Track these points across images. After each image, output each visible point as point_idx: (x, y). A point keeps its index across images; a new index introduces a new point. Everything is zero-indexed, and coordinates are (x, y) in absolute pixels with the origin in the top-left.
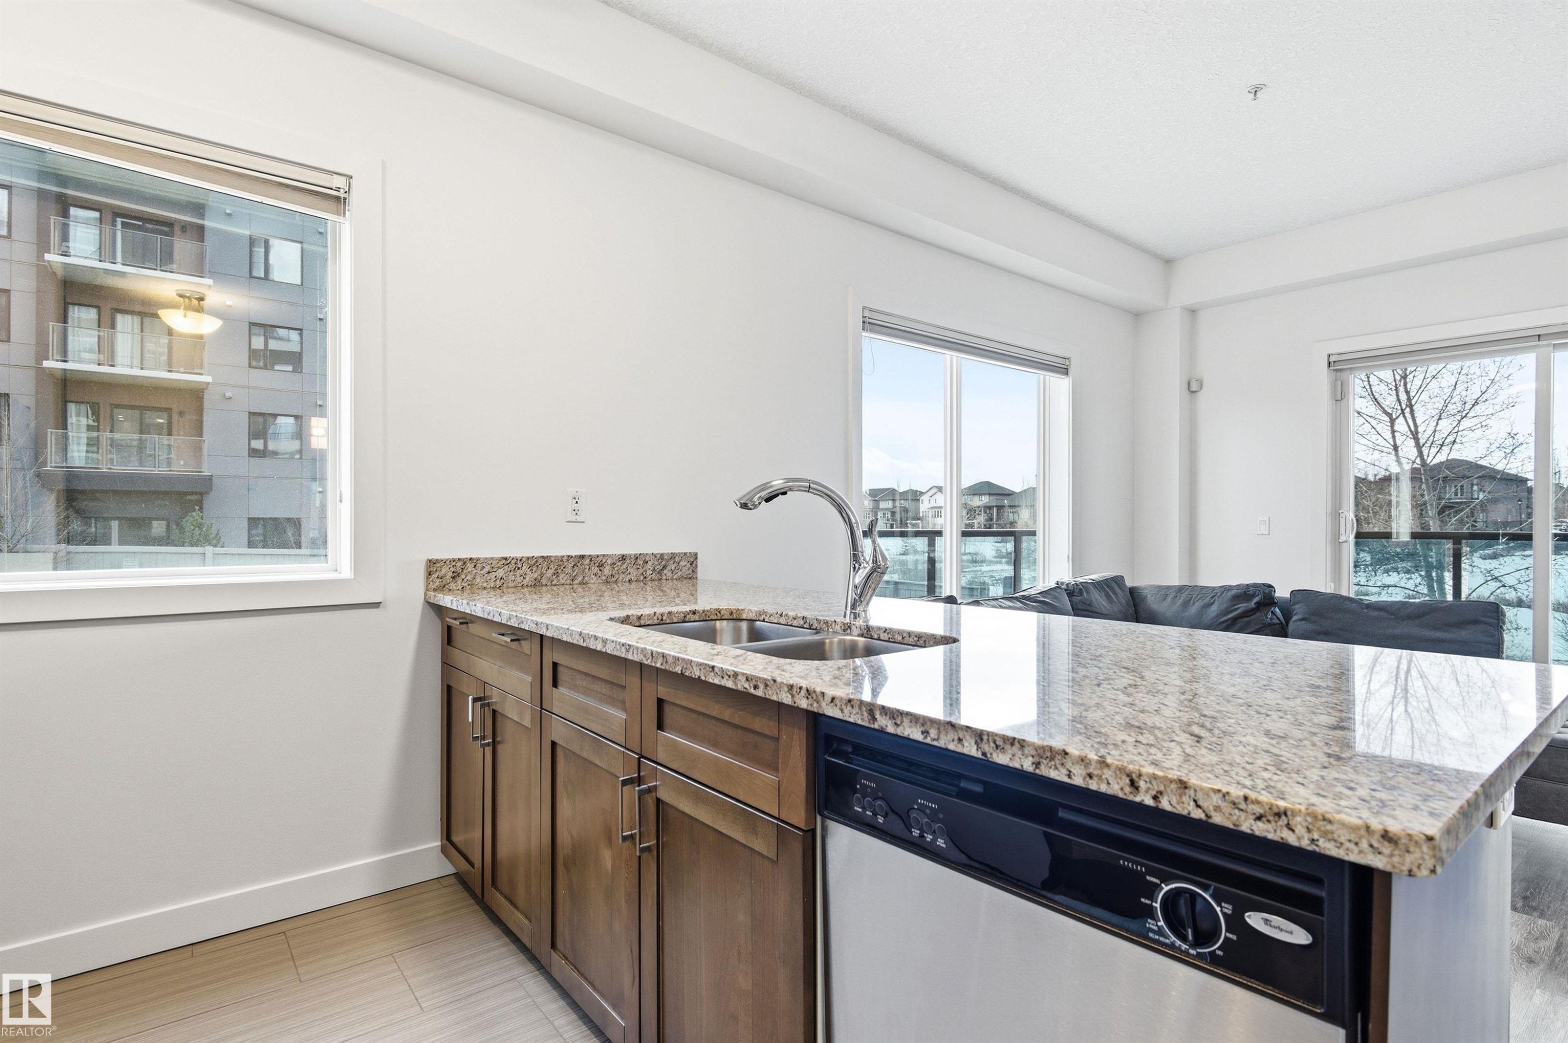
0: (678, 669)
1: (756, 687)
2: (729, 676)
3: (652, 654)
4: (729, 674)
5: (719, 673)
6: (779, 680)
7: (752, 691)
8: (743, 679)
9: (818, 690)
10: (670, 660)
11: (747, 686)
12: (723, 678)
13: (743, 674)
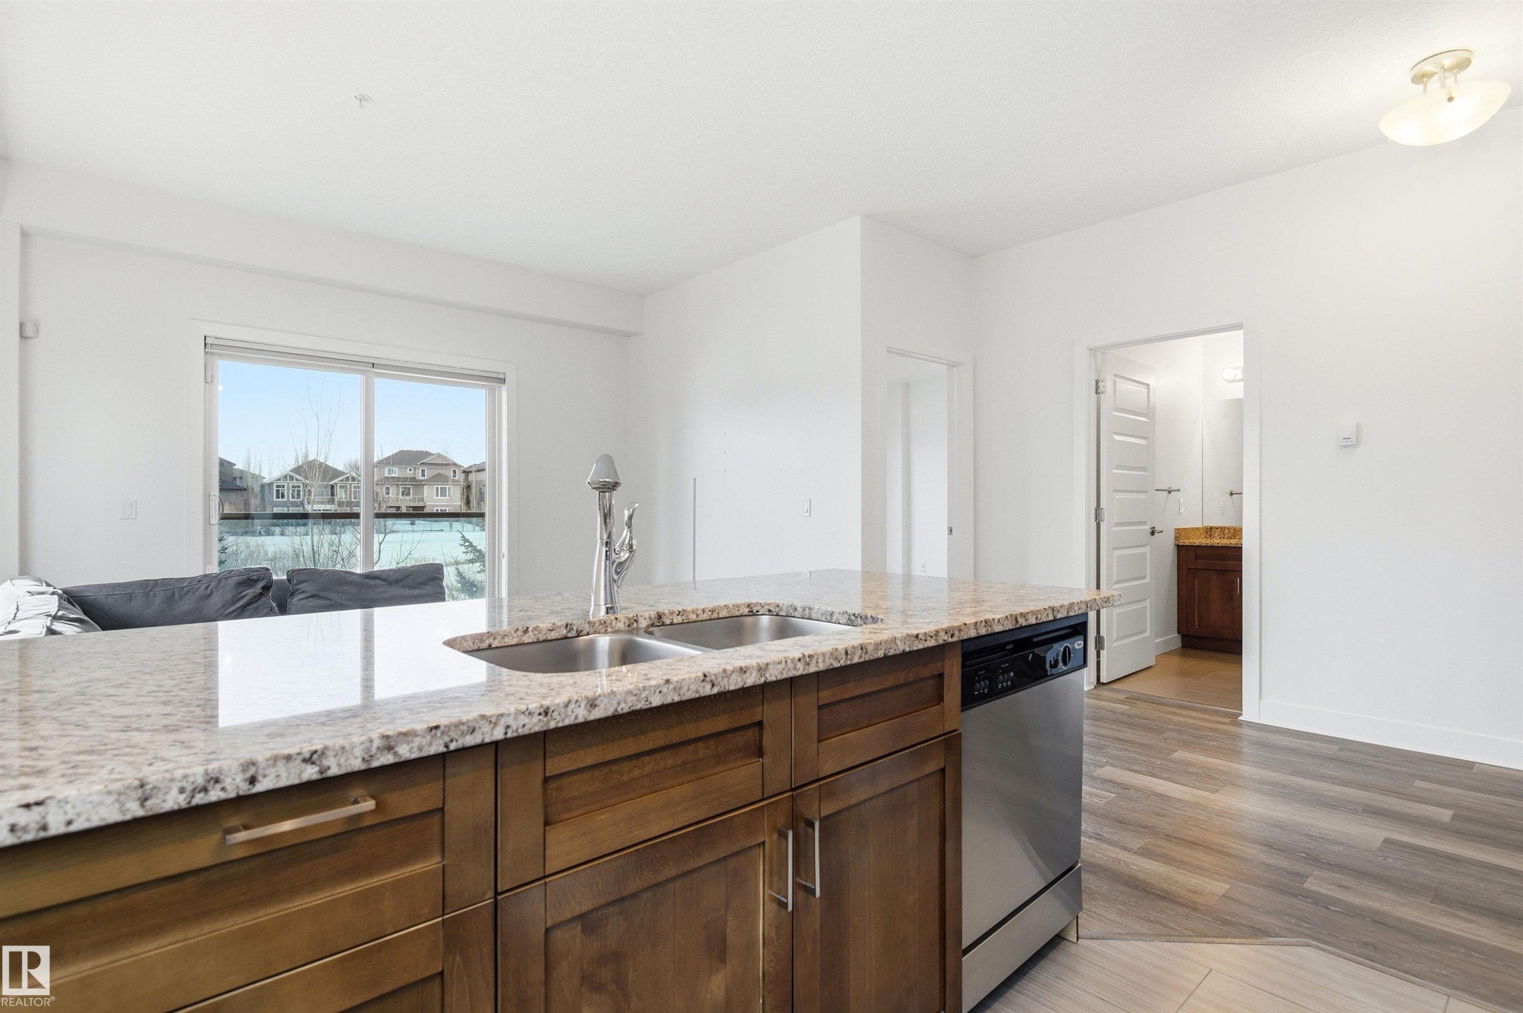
0: (880, 654)
1: (952, 636)
2: (932, 637)
3: (847, 653)
4: (931, 635)
5: (923, 638)
6: (967, 622)
7: (950, 640)
8: (942, 634)
9: (991, 618)
10: (870, 648)
11: (946, 638)
12: (926, 640)
13: (942, 630)
